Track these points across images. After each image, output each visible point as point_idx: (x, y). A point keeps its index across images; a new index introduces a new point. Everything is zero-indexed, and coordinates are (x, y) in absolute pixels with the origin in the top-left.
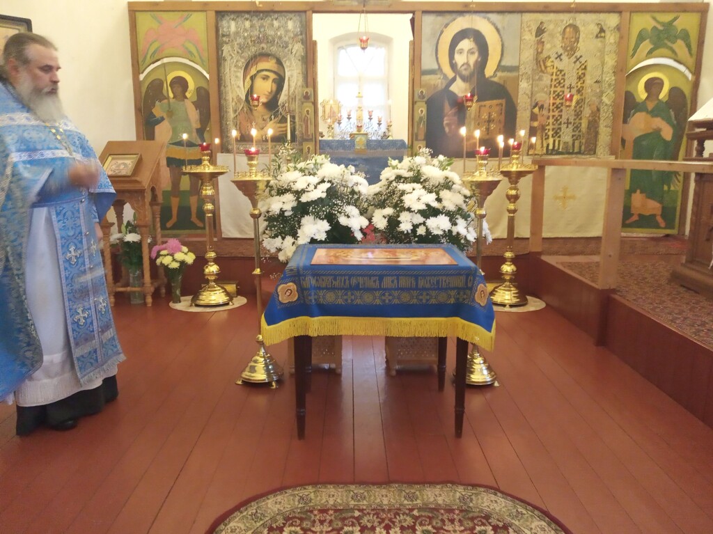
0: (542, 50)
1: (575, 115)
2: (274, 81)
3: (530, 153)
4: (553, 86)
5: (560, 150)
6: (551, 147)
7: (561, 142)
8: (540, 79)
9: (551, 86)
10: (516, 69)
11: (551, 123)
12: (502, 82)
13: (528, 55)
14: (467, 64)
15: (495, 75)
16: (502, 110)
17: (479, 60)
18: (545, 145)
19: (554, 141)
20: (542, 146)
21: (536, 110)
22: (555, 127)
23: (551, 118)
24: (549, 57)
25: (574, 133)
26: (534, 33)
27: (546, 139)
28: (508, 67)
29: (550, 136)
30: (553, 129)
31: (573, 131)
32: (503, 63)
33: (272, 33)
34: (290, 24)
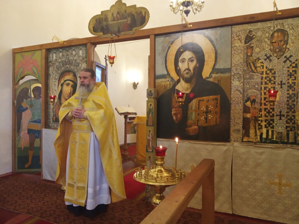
0: (252, 53)
1: (288, 108)
2: (72, 86)
3: (244, 140)
4: (264, 83)
5: (274, 139)
6: (264, 136)
7: (275, 132)
8: (251, 78)
9: (262, 83)
10: (229, 70)
11: (263, 115)
12: (216, 82)
13: (239, 59)
14: (188, 69)
15: (210, 76)
16: (217, 103)
17: (197, 65)
18: (258, 133)
19: (268, 131)
20: (256, 135)
21: (248, 104)
22: (267, 118)
23: (263, 110)
24: (259, 59)
25: (288, 125)
26: (243, 41)
27: (259, 129)
28: (221, 69)
29: (264, 126)
30: (266, 121)
31: (287, 122)
32: (217, 67)
33: (72, 58)
34: (81, 52)
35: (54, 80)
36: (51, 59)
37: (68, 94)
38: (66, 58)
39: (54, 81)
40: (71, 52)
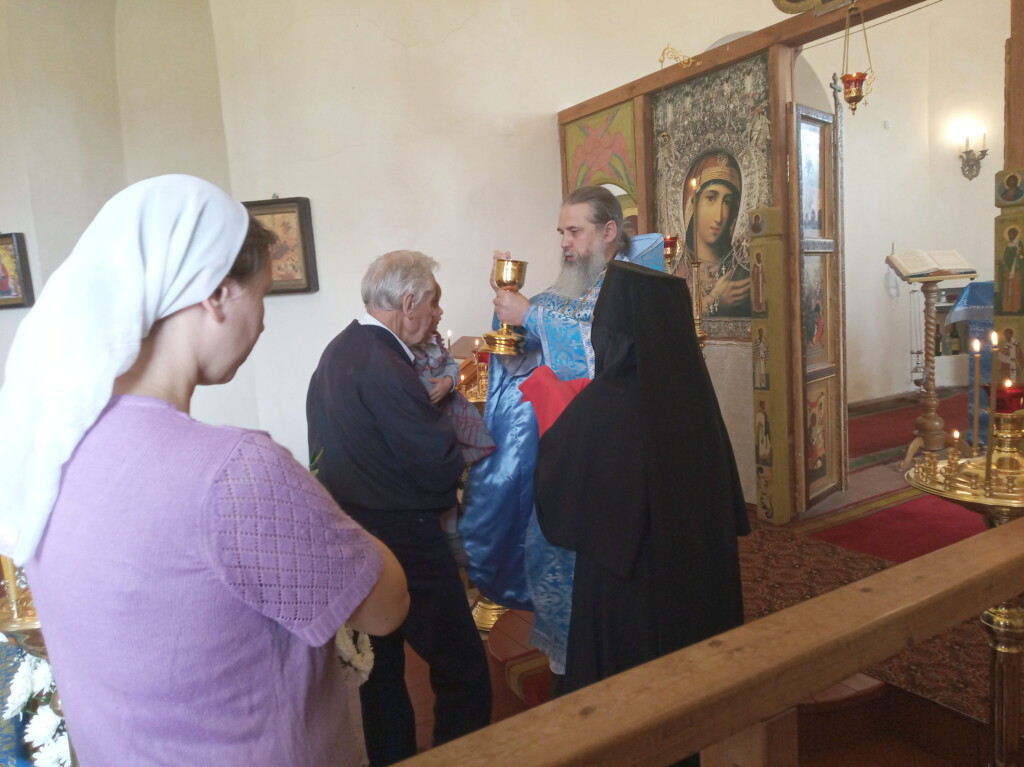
2: (724, 200)
33: (722, 108)
34: (749, 82)
35: (671, 189)
36: (661, 122)
37: (714, 225)
38: (704, 110)
39: (673, 193)
40: (717, 88)
